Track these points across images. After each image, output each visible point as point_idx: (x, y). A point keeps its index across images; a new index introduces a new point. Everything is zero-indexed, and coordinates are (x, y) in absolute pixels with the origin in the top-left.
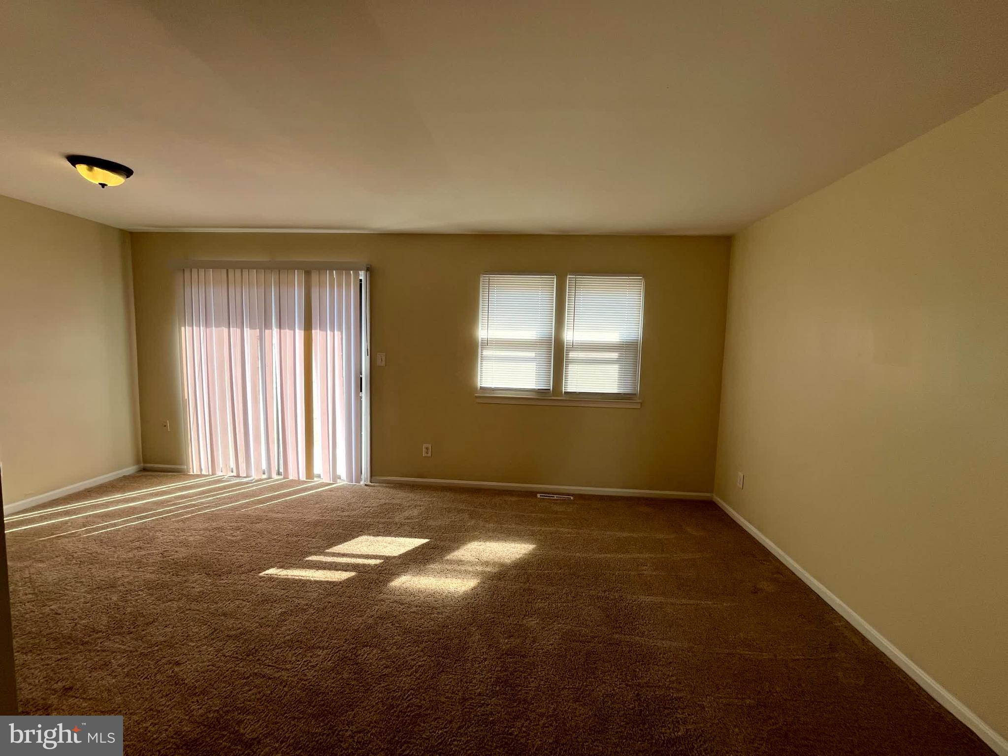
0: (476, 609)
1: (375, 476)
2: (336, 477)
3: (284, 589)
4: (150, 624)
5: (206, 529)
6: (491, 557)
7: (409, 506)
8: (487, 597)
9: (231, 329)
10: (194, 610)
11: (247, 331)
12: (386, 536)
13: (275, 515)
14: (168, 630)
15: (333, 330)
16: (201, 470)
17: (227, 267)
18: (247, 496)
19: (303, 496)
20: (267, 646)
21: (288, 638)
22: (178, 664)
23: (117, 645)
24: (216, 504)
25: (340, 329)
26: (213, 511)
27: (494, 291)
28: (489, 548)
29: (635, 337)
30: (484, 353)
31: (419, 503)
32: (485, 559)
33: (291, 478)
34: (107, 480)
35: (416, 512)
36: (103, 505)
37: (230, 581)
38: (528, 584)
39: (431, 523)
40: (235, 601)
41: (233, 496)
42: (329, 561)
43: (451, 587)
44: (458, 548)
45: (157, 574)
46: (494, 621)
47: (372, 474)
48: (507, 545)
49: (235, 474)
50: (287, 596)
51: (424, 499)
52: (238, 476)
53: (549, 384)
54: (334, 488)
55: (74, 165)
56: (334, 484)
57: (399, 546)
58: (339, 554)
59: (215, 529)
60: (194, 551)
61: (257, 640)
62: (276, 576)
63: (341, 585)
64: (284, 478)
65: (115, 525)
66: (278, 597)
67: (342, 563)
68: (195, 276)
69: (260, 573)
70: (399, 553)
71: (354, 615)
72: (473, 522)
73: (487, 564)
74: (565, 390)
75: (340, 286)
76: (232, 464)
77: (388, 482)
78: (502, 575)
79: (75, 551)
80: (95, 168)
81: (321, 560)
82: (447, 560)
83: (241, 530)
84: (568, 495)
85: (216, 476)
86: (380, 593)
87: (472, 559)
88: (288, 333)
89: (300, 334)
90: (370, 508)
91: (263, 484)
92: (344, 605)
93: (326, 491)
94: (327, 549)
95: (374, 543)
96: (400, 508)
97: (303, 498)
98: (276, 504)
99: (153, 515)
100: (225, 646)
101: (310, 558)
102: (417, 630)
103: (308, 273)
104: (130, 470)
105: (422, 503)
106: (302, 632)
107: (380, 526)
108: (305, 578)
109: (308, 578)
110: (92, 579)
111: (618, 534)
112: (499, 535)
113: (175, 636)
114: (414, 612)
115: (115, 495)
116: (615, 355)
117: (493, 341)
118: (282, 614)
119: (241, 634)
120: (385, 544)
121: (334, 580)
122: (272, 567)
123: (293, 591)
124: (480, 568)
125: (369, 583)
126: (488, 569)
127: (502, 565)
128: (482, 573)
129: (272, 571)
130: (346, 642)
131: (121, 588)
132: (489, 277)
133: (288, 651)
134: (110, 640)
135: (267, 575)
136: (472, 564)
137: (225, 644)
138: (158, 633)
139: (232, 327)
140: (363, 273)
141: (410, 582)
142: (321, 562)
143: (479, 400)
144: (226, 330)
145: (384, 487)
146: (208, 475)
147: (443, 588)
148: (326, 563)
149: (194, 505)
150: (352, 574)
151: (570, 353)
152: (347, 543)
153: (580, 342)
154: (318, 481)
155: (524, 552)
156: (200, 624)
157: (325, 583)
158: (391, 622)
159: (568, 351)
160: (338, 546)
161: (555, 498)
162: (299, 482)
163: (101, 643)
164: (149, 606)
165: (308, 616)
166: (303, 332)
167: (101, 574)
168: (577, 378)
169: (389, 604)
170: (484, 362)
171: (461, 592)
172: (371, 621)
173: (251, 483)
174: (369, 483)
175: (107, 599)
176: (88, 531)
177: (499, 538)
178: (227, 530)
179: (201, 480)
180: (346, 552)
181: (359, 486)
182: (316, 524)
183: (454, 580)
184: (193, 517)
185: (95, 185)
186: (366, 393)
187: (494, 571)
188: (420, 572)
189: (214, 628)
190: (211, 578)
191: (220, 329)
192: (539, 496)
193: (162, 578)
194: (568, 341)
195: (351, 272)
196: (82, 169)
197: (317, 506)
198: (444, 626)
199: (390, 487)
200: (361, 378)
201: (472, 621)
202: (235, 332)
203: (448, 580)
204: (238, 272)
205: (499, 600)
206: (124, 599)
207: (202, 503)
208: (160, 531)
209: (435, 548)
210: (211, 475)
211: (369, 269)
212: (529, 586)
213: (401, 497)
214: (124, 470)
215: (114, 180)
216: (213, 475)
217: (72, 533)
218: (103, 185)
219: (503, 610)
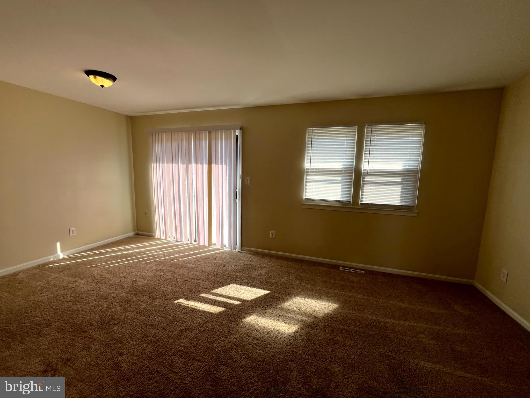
0: (296, 349)
1: (243, 247)
2: (223, 246)
3: (185, 314)
4: (116, 325)
5: (155, 270)
6: (308, 310)
7: (261, 267)
8: (304, 341)
9: (173, 164)
10: (138, 320)
11: (181, 165)
12: (245, 285)
13: (189, 265)
14: (123, 330)
15: (222, 164)
16: (161, 236)
17: (171, 131)
18: (178, 253)
19: (205, 255)
20: (168, 353)
21: (180, 349)
22: (121, 355)
23: (98, 335)
24: (163, 256)
25: (226, 164)
26: (161, 260)
27: (315, 139)
28: (307, 303)
29: (415, 167)
30: (308, 178)
31: (266, 265)
32: (304, 311)
33: (201, 244)
34: (121, 238)
35: (264, 272)
36: (115, 251)
37: (160, 304)
38: (333, 335)
39: (272, 280)
40: (159, 317)
41: (172, 252)
42: (211, 298)
43: (281, 329)
44: (287, 300)
45: (127, 294)
46: (307, 362)
47: (242, 246)
48: (318, 302)
49: (175, 240)
50: (185, 319)
51: (269, 264)
52: (177, 241)
53: (350, 198)
54: (222, 252)
55: (88, 76)
56: (222, 249)
57: (252, 293)
58: (218, 294)
59: (159, 271)
60: (147, 282)
61: (164, 347)
62: (182, 304)
63: (216, 316)
64: (198, 244)
65: (118, 263)
66: (181, 318)
67: (218, 301)
68: (157, 136)
69: (175, 300)
70: (251, 299)
71: (220, 339)
72: (297, 283)
73: (305, 314)
74: (361, 202)
75: (226, 139)
76: (174, 235)
77: (250, 251)
78: (315, 325)
79: (97, 275)
80: (97, 77)
81: (208, 297)
82: (280, 308)
83: (172, 272)
84: (361, 270)
85: (167, 240)
86: (237, 326)
87: (295, 309)
88: (199, 166)
89: (206, 167)
90: (239, 266)
91: (188, 246)
92: (215, 331)
93: (217, 253)
94: (212, 290)
95: (238, 290)
96: (256, 268)
97: (205, 256)
98: (191, 259)
99: (134, 259)
100: (147, 347)
101: (202, 295)
102: (256, 358)
103: (210, 132)
104: (131, 234)
105: (268, 266)
106: (188, 346)
107: (243, 278)
108: (197, 308)
109: (199, 308)
110: (99, 293)
111: (399, 304)
112: (314, 294)
113: (125, 335)
114: (255, 344)
115: (122, 246)
116: (399, 179)
117: (314, 170)
118: (181, 330)
119: (158, 340)
120: (244, 291)
121: (212, 312)
122: (182, 298)
123: (189, 316)
124: (300, 317)
125: (232, 317)
126: (306, 319)
127: (316, 317)
128: (302, 321)
129: (181, 301)
130: (212, 359)
131: (109, 300)
132: (312, 129)
133: (179, 359)
134: (95, 332)
135: (178, 302)
136: (294, 312)
137: (147, 346)
138: (117, 332)
139: (174, 164)
140: (238, 131)
141: (255, 321)
142: (207, 298)
143: (304, 207)
144: (171, 165)
145: (248, 254)
146: (164, 239)
147: (276, 328)
148: (210, 299)
149: (153, 255)
150: (223, 309)
151: (366, 178)
152: (223, 288)
153: (373, 170)
154: (215, 247)
155: (330, 309)
156: (139, 330)
157: (207, 313)
158: (241, 349)
159: (364, 176)
160: (218, 289)
161: (352, 271)
162: (205, 247)
163: (91, 333)
164: (118, 313)
165: (194, 335)
166: (207, 165)
167: (104, 290)
168: (370, 194)
169: (241, 335)
170: (307, 183)
171: (287, 333)
172: (228, 346)
173: (182, 245)
174: (240, 250)
175: (101, 306)
176: (106, 265)
177: (313, 296)
178: (165, 272)
179: (160, 242)
180: (222, 293)
181: (235, 252)
182: (208, 273)
183: (283, 324)
184: (151, 262)
185: (99, 86)
186: (239, 200)
187: (309, 321)
188: (262, 314)
189: (145, 334)
190: (151, 300)
191: (168, 164)
192: (341, 268)
193: (129, 297)
194: (364, 169)
195: (232, 131)
196: (92, 77)
197: (211, 262)
198: (273, 359)
199: (251, 254)
200: (237, 191)
201: (293, 359)
202: (175, 165)
203: (279, 323)
204: (176, 134)
205: (312, 345)
206: (109, 307)
207: (157, 255)
208: (135, 268)
209: (273, 298)
210: (165, 239)
211: (241, 129)
212: (334, 337)
213: (256, 260)
214: (129, 234)
215: (107, 83)
216: (166, 239)
217: (99, 265)
218: (102, 86)
219: (315, 353)
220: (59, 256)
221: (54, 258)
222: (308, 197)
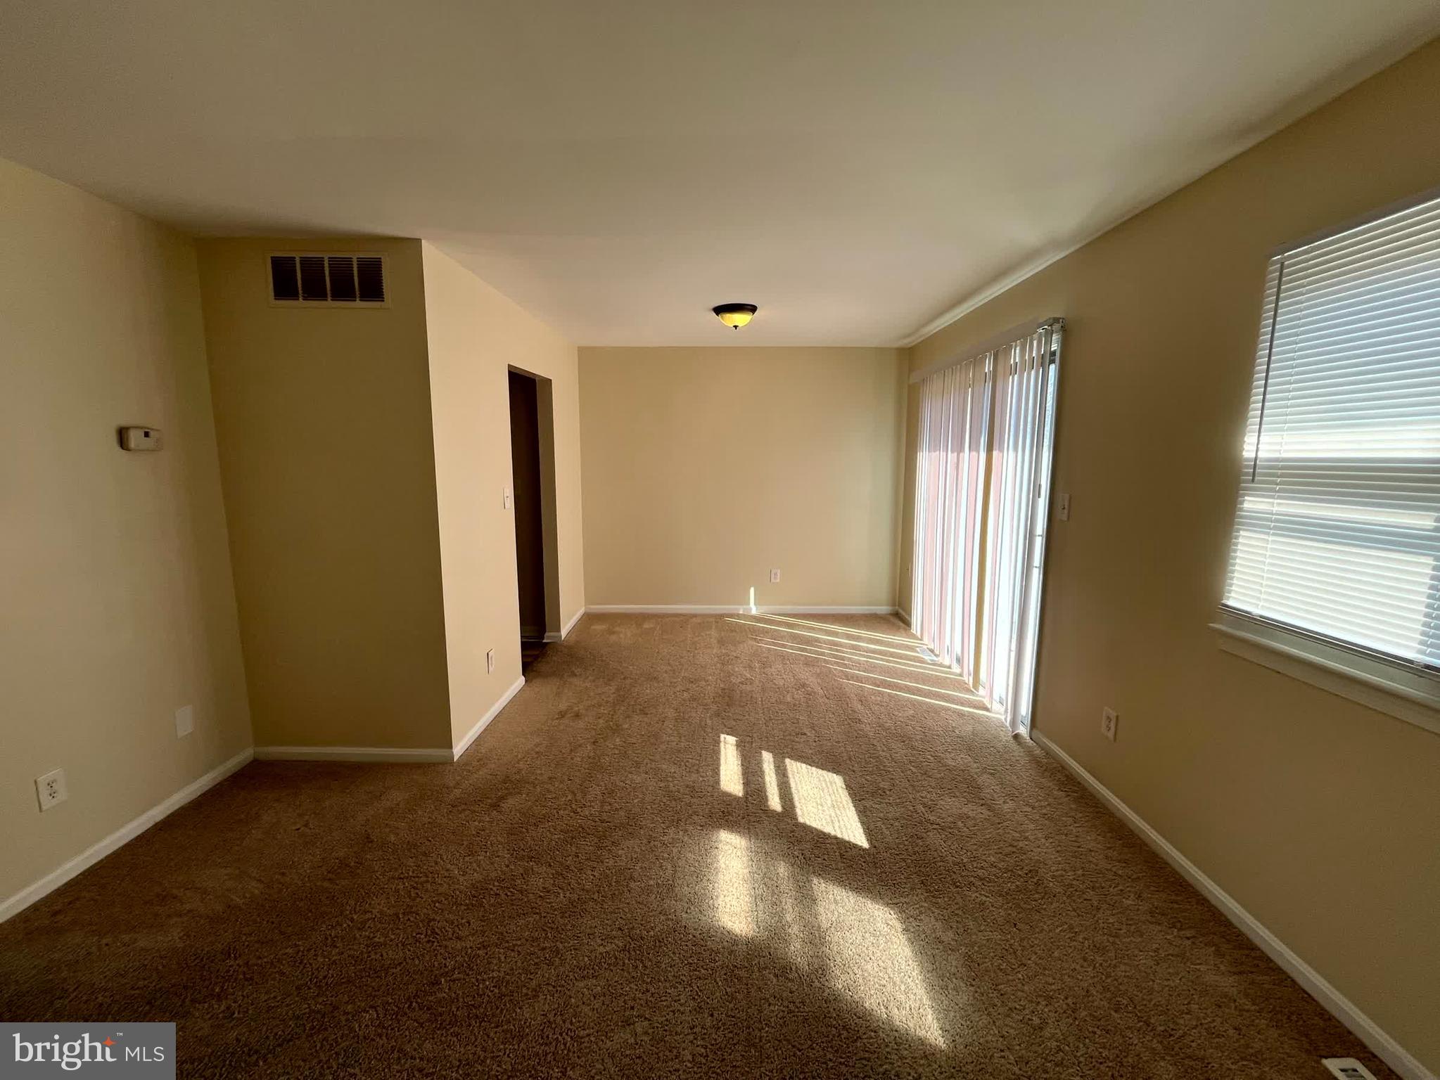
1: (1036, 728)
3: (700, 756)
5: (799, 680)
12: (853, 796)
13: (853, 701)
16: (917, 630)
18: (887, 672)
24: (852, 666)
26: (836, 670)
33: (964, 676)
34: (857, 612)
36: (813, 629)
37: (710, 724)
41: (881, 666)
42: (765, 767)
47: (1032, 724)
49: (933, 647)
52: (933, 653)
56: (986, 710)
58: (785, 770)
59: (800, 683)
62: (722, 744)
63: (714, 790)
64: (960, 674)
65: (784, 646)
66: (687, 757)
67: (762, 778)
69: (727, 734)
70: (807, 822)
77: (1049, 752)
81: (765, 762)
83: (807, 696)
85: (919, 641)
88: (974, 454)
89: (983, 458)
94: (792, 759)
95: (825, 791)
97: (919, 703)
98: (882, 694)
99: (810, 651)
101: (766, 753)
103: (996, 355)
104: (884, 609)
109: (723, 764)
115: (833, 625)
120: (827, 802)
122: (740, 736)
123: (697, 762)
125: (722, 812)
129: (731, 739)
135: (724, 738)
139: (942, 451)
142: (759, 762)
145: (1030, 754)
146: (917, 639)
149: (844, 657)
150: (740, 793)
152: (815, 769)
154: (980, 696)
160: (804, 765)
162: (960, 687)
166: (985, 455)
173: (925, 663)
174: (1026, 735)
176: (768, 643)
178: (803, 689)
179: (915, 642)
180: (791, 774)
181: (1006, 731)
184: (818, 666)
191: (935, 452)
197: (903, 718)
207: (850, 659)
210: (920, 637)
214: (877, 607)
217: (761, 640)
220: (751, 609)
221: (744, 609)
222: (1231, 603)
